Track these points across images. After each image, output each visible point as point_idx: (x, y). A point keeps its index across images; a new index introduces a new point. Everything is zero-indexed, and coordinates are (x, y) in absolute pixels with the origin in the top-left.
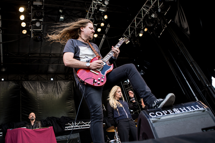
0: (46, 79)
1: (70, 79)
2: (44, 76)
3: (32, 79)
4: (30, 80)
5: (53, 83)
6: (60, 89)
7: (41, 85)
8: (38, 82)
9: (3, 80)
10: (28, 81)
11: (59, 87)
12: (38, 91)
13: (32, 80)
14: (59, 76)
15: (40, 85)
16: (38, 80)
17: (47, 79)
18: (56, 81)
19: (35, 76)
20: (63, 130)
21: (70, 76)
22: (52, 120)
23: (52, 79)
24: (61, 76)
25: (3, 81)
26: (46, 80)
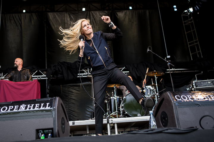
0: (76, 9)
1: (107, 8)
2: (73, 6)
3: (59, 9)
4: (57, 11)
5: (85, 14)
6: (94, 21)
7: (70, 17)
8: (67, 13)
9: (24, 11)
10: (54, 13)
11: (93, 19)
12: (66, 25)
13: (58, 11)
14: (93, 4)
15: (68, 17)
16: (66, 11)
17: (78, 9)
18: (89, 12)
19: (62, 5)
20: (75, 78)
21: (107, 4)
22: (62, 66)
23: (84, 9)
24: (96, 5)
25: (24, 13)
26: (76, 11)
